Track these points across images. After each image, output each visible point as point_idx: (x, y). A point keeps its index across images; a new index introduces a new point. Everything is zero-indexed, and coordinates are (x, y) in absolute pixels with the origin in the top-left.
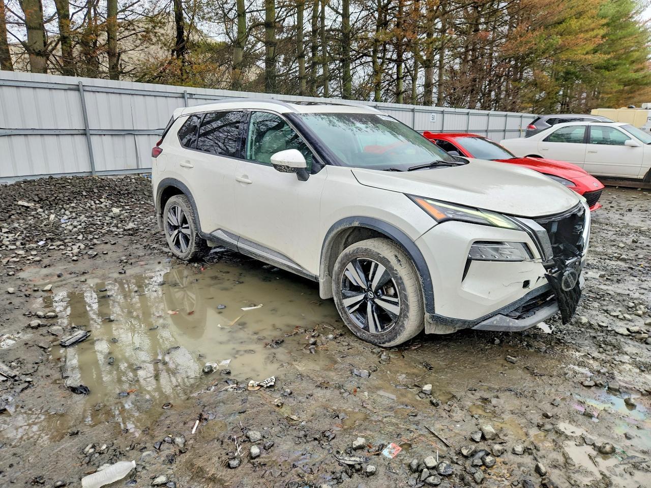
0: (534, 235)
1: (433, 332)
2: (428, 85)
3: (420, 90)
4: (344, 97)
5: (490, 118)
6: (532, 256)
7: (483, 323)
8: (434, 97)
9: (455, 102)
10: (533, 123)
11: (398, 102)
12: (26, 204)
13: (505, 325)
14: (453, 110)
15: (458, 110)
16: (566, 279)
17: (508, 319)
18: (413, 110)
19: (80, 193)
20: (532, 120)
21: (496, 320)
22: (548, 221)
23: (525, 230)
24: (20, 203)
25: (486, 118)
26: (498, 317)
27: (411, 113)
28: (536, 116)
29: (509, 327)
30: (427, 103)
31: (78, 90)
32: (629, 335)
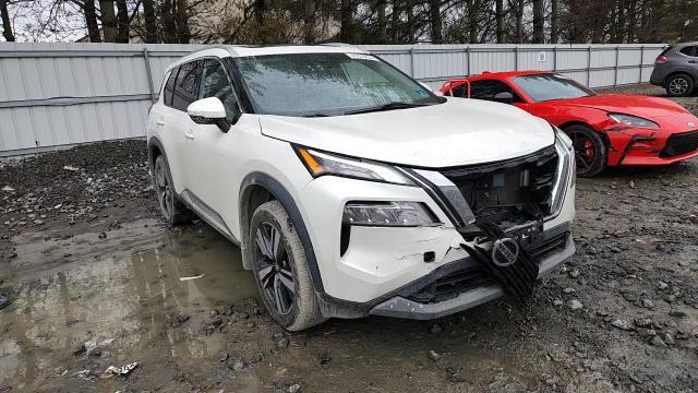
0: (435, 192)
1: (334, 316)
2: (538, 21)
3: (529, 28)
4: (434, 42)
5: (620, 52)
6: (435, 219)
7: (378, 307)
8: (547, 34)
9: (575, 37)
10: (662, 54)
11: (499, 42)
12: (71, 168)
13: (405, 310)
14: (568, 46)
15: (574, 46)
16: (498, 250)
17: (409, 303)
18: (515, 50)
19: (126, 157)
20: (661, 51)
21: (393, 303)
22: (466, 173)
23: (420, 186)
24: (66, 167)
25: (614, 52)
26: (395, 300)
27: (513, 54)
28: (667, 46)
29: (411, 313)
30: (537, 40)
31: (144, 56)
32: (632, 330)
